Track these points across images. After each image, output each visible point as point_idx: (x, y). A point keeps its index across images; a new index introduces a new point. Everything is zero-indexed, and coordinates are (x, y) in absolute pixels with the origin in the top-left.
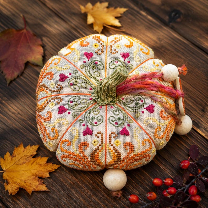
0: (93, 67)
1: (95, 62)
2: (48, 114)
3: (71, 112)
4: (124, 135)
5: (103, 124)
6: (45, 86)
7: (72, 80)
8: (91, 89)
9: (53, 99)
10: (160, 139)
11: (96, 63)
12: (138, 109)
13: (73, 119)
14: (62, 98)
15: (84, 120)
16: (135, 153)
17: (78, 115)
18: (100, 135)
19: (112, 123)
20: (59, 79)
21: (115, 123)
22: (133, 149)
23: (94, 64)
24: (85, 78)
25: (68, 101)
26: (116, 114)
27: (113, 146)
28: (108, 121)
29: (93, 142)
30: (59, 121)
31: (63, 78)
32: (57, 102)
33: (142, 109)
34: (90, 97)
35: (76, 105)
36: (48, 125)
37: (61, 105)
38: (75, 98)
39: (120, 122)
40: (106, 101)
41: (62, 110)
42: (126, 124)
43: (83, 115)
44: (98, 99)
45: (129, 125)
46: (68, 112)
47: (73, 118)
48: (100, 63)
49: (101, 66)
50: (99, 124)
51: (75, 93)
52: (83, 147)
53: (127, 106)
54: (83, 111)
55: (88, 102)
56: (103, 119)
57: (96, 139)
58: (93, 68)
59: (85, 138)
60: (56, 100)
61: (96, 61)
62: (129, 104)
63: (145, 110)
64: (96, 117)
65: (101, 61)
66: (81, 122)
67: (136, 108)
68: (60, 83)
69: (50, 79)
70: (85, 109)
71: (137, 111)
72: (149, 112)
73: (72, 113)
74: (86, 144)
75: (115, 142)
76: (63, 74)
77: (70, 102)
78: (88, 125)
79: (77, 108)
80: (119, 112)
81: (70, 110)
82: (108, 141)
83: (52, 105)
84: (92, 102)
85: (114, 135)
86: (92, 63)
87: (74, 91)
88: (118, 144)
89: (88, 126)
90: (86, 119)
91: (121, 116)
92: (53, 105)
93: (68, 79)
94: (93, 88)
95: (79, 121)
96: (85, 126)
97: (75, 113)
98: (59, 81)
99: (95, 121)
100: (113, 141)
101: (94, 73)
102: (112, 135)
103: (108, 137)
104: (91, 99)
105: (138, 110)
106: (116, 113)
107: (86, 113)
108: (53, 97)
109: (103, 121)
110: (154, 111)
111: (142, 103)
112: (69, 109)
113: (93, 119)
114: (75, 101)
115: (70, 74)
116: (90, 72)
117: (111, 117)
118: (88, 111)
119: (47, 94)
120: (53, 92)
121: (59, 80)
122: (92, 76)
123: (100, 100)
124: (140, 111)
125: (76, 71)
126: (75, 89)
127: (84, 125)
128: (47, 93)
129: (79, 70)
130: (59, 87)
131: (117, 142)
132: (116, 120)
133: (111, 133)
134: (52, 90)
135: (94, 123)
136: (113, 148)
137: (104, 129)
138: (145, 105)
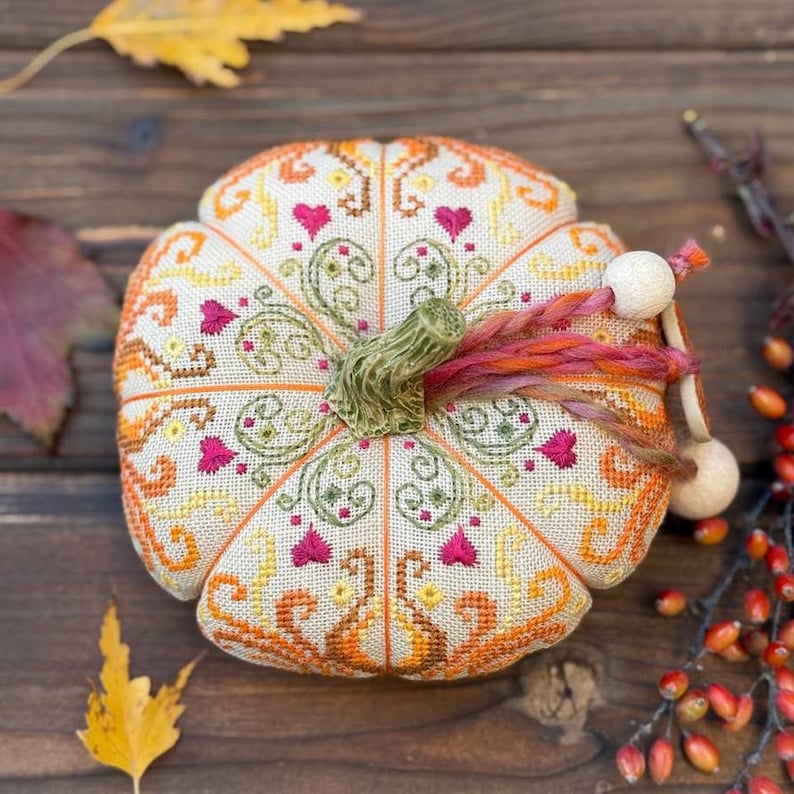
0: (332, 268)
1: (336, 249)
2: (159, 467)
3: (248, 462)
4: (457, 564)
5: (375, 519)
6: (144, 349)
7: (251, 327)
8: (324, 366)
9: (176, 406)
10: (605, 564)
11: (344, 251)
12: (508, 454)
13: (257, 493)
14: (212, 403)
15: (299, 499)
16: (503, 630)
17: (276, 478)
18: (361, 561)
19: (410, 513)
20: (199, 323)
21: (419, 513)
22: (495, 615)
23: (333, 255)
24: (299, 317)
25: (235, 418)
26: (423, 475)
27: (414, 608)
28: (392, 503)
29: (333, 592)
30: (201, 502)
31: (216, 317)
32: (194, 419)
33: (527, 454)
34: (319, 399)
35: (267, 434)
36: (160, 514)
37: (209, 435)
38: (264, 405)
39: (442, 511)
40: (382, 425)
41: (214, 456)
42: (464, 520)
43: (294, 479)
44: (350, 413)
45: (475, 522)
46: (235, 463)
47: (256, 490)
48: (359, 253)
49: (364, 265)
50: (359, 517)
51: (263, 380)
52: (294, 611)
53: (466, 439)
54: (294, 460)
55: (313, 422)
56: (373, 496)
57: (345, 581)
58: (333, 274)
59: (303, 574)
60: (189, 412)
61: (342, 244)
62: (473, 431)
63: (539, 456)
64: (344, 486)
65: (361, 243)
66: (287, 505)
67: (504, 450)
68: (204, 342)
69: (164, 323)
70: (301, 451)
71: (508, 462)
72: (553, 463)
73: (251, 471)
74: (305, 599)
75: (421, 593)
76: (216, 302)
77: (242, 421)
78: (314, 521)
79: (272, 448)
80: (437, 467)
81: (245, 456)
82: (393, 586)
83: (175, 431)
84: (329, 421)
85: (418, 565)
86: (325, 252)
87: (258, 373)
88: (434, 599)
89: (311, 525)
90: (304, 495)
91: (444, 482)
92: (179, 434)
93: (236, 323)
94: (333, 361)
95: (278, 502)
96: (302, 525)
97: (266, 469)
98: (199, 331)
99: (342, 503)
100: (415, 589)
101: (335, 293)
102: (409, 563)
103: (393, 569)
104: (325, 408)
105: (511, 455)
106: (425, 472)
107: (305, 469)
108: (176, 398)
109: (372, 506)
110: (574, 456)
111: (525, 426)
112: (242, 450)
113: (332, 496)
114: (263, 418)
115: (244, 302)
116: (318, 290)
117: (406, 486)
118: (314, 461)
119: (156, 383)
120: (178, 375)
121: (199, 327)
122: (325, 306)
123: (360, 418)
124: (518, 458)
125: (265, 290)
126: (265, 364)
127: (296, 521)
128: (154, 379)
129: (278, 284)
130: (202, 356)
131: (430, 593)
132: (426, 499)
133: (403, 556)
134: (174, 368)
135: (338, 516)
136: (414, 615)
137: (380, 536)
138: (536, 436)
